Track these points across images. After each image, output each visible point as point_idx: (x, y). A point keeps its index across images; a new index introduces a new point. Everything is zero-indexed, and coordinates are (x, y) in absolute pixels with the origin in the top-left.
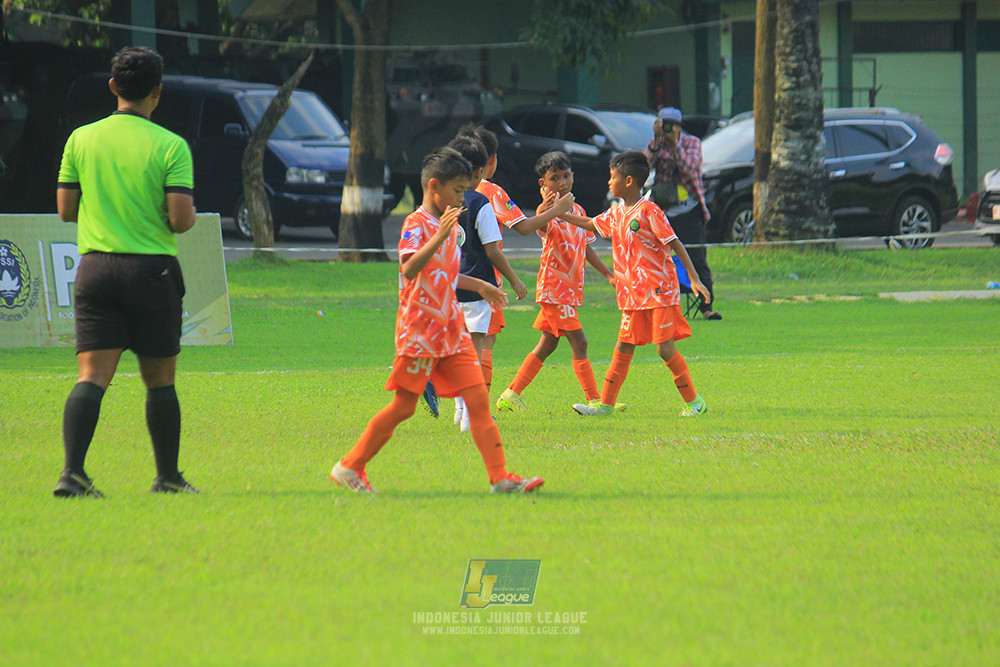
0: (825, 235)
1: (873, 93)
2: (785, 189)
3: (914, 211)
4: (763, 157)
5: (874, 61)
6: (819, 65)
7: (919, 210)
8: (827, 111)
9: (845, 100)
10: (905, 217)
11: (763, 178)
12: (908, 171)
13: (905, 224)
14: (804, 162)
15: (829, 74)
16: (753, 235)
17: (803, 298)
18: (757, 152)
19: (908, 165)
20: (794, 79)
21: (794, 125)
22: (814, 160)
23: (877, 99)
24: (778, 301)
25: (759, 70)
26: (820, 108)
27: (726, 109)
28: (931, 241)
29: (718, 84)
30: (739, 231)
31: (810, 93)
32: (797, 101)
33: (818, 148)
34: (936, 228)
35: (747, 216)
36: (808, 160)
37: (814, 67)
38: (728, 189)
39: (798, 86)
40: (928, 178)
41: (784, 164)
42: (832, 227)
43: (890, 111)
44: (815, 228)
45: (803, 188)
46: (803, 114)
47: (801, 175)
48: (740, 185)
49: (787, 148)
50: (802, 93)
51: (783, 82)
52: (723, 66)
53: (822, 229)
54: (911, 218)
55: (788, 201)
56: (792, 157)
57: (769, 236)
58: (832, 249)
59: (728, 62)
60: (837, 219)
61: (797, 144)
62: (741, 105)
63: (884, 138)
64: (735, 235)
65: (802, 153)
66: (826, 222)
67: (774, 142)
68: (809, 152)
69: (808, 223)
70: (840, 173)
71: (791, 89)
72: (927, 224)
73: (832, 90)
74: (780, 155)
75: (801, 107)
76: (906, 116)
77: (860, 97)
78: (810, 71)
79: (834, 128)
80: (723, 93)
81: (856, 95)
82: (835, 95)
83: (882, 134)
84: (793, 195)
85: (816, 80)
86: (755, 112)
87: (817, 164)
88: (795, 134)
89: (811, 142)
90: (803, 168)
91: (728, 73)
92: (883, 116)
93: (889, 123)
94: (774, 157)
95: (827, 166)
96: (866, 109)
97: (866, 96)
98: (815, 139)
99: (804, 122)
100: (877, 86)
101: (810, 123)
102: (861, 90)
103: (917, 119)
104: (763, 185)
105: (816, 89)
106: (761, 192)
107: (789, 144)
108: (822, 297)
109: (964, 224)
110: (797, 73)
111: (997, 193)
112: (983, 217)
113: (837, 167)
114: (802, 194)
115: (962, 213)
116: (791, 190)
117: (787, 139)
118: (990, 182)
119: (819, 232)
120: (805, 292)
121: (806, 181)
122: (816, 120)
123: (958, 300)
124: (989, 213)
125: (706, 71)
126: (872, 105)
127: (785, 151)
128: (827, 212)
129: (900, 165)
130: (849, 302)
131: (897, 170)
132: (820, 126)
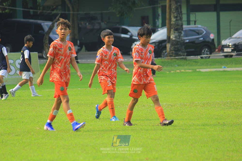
0: (184, 56)
2: (174, 45)
3: (205, 50)
4: (169, 37)
5: (195, 14)
6: (182, 15)
7: (206, 49)
10: (203, 51)
11: (169, 42)
12: (204, 40)
13: (203, 53)
15: (184, 17)
16: (167, 56)
17: (178, 71)
18: (167, 36)
19: (204, 39)
20: (176, 18)
21: (176, 30)
22: (181, 38)
23: (196, 23)
24: (172, 72)
25: (167, 16)
26: (182, 26)
27: (160, 26)
28: (209, 57)
29: (158, 20)
31: (180, 22)
32: (177, 24)
33: (182, 35)
34: (211, 54)
35: (165, 51)
36: (179, 38)
37: (181, 16)
38: (160, 45)
39: (177, 20)
40: (208, 42)
41: (174, 39)
42: (185, 54)
43: (199, 26)
44: (181, 54)
45: (178, 44)
46: (178, 27)
47: (178, 42)
48: (163, 44)
50: (178, 22)
51: (173, 19)
52: (159, 15)
53: (183, 54)
54: (204, 51)
55: (175, 48)
56: (176, 37)
57: (170, 56)
58: (185, 59)
59: (160, 15)
60: (187, 52)
61: (177, 34)
62: (163, 25)
63: (198, 33)
64: (162, 56)
66: (184, 53)
67: (171, 34)
68: (179, 36)
69: (180, 53)
70: (187, 41)
71: (175, 21)
72: (208, 53)
73: (185, 21)
74: (173, 37)
75: (178, 25)
76: (203, 27)
77: (192, 23)
78: (180, 17)
79: (186, 30)
80: (159, 22)
82: (186, 22)
83: (197, 31)
84: (176, 46)
85: (181, 19)
86: (167, 26)
87: (181, 39)
88: (176, 32)
89: (180, 34)
90: (178, 40)
91: (160, 18)
92: (198, 27)
93: (199, 29)
94: (171, 37)
95: (184, 39)
96: (193, 26)
97: (193, 22)
98: (181, 33)
99: (178, 29)
100: (196, 20)
101: (180, 29)
102: (192, 21)
103: (205, 28)
104: (169, 44)
106: (168, 46)
107: (175, 34)
108: (183, 71)
109: (218, 52)
110: (176, 17)
111: (225, 45)
112: (222, 51)
113: (187, 40)
114: (178, 46)
115: (217, 50)
116: (176, 45)
117: (174, 33)
118: (224, 42)
119: (182, 55)
120: (179, 69)
121: (179, 43)
122: (181, 28)
123: (216, 71)
124: (223, 50)
125: (155, 17)
126: (195, 24)
127: (174, 36)
128: (184, 50)
129: (202, 39)
130: (190, 72)
131: (201, 40)
132: (182, 30)
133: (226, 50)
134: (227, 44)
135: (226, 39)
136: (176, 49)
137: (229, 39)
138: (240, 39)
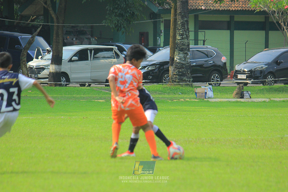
0: (189, 82)
1: (204, 41)
2: (178, 68)
3: (215, 75)
4: (172, 59)
5: (205, 32)
6: (189, 33)
7: (217, 75)
8: (191, 46)
9: (196, 43)
10: (212, 77)
11: (172, 65)
12: (214, 64)
13: (212, 79)
15: (192, 36)
16: (169, 81)
17: (183, 100)
18: (170, 57)
20: (181, 37)
21: (182, 50)
23: (205, 43)
24: (175, 100)
25: (171, 34)
26: (189, 45)
27: (162, 45)
28: (220, 83)
29: (160, 38)
30: (165, 80)
32: (182, 43)
33: (188, 57)
34: (221, 80)
35: (167, 75)
36: (185, 60)
37: (187, 33)
38: (162, 68)
39: (182, 39)
40: (219, 66)
41: (178, 61)
42: (191, 80)
43: (209, 47)
45: (183, 68)
46: (184, 47)
47: (182, 64)
48: (165, 67)
50: (183, 41)
51: (178, 37)
52: (161, 32)
53: (189, 80)
54: (214, 77)
55: (179, 72)
56: (180, 59)
57: (173, 81)
58: (192, 86)
59: (163, 31)
60: (193, 77)
61: (182, 55)
62: (166, 44)
63: (207, 54)
64: (164, 81)
65: (183, 58)
66: (190, 78)
67: (175, 55)
68: (185, 58)
69: (185, 78)
70: (194, 64)
71: (180, 39)
72: (219, 79)
75: (183, 45)
76: (213, 48)
77: (201, 43)
78: (186, 34)
79: (193, 51)
80: (161, 40)
81: (199, 41)
82: (193, 41)
84: (180, 70)
85: (187, 37)
86: (170, 46)
87: (187, 61)
88: (181, 53)
89: (186, 55)
90: (183, 62)
91: (163, 34)
92: (207, 48)
93: (208, 50)
94: (175, 59)
95: (190, 62)
96: (202, 46)
97: (202, 41)
99: (184, 49)
100: (205, 39)
101: (186, 49)
103: (216, 49)
104: (172, 67)
105: (187, 40)
106: (171, 69)
108: (188, 100)
109: (230, 79)
110: (182, 35)
111: (239, 71)
112: (235, 78)
113: (193, 62)
114: (183, 70)
115: (229, 76)
116: (180, 68)
117: (179, 54)
118: (237, 68)
119: (187, 81)
120: (183, 98)
121: (184, 66)
123: (227, 101)
124: (237, 77)
125: (156, 34)
126: (204, 45)
127: (178, 57)
130: (196, 101)
131: (211, 63)
132: (189, 50)
134: (241, 70)
135: (240, 64)
137: (244, 64)
138: (257, 64)
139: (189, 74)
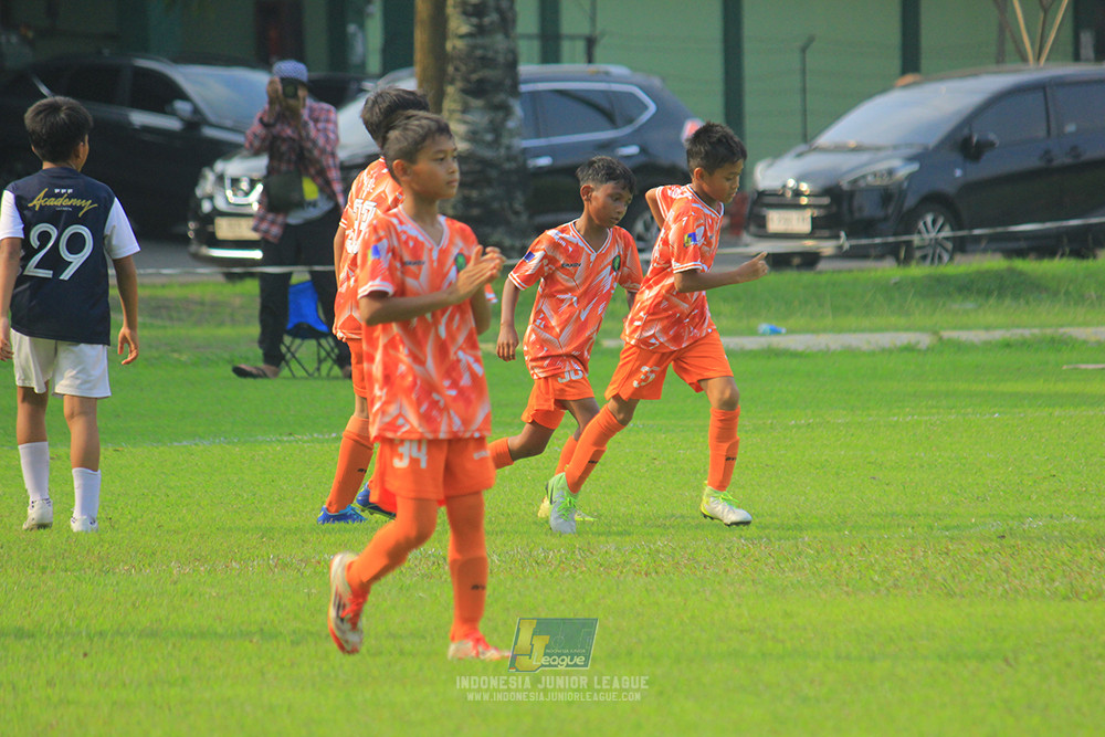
1: (591, 43)
8: (525, 69)
9: (551, 51)
10: (639, 227)
12: (643, 159)
14: (490, 145)
15: (527, 14)
19: (643, 150)
20: (475, 20)
21: (477, 90)
22: (505, 141)
23: (598, 51)
25: (422, 6)
26: (513, 64)
27: (374, 64)
29: (362, 26)
31: (499, 41)
32: (479, 53)
33: (511, 124)
36: (496, 143)
39: (480, 31)
40: (672, 170)
43: (616, 70)
45: (489, 182)
46: (488, 73)
47: (486, 163)
49: (465, 122)
50: (487, 41)
51: (458, 25)
53: (518, 245)
56: (473, 137)
61: (480, 118)
62: (396, 59)
63: (607, 109)
65: (487, 131)
66: (524, 234)
68: (497, 129)
69: (497, 235)
70: (544, 161)
71: (470, 35)
73: (531, 37)
75: (485, 62)
76: (640, 78)
77: (571, 49)
78: (498, 9)
79: (534, 95)
80: (369, 40)
81: (565, 45)
82: (537, 46)
83: (604, 103)
84: (476, 194)
85: (507, 23)
86: (417, 69)
87: (509, 148)
88: (477, 103)
89: (501, 115)
90: (488, 154)
91: (376, 9)
92: (607, 77)
93: (615, 87)
95: (525, 151)
96: (581, 67)
97: (581, 47)
98: (506, 109)
99: (490, 84)
100: (597, 33)
101: (498, 86)
102: (573, 37)
103: (656, 82)
105: (507, 35)
107: (469, 117)
110: (479, 11)
111: (773, 194)
112: (753, 228)
113: (539, 153)
114: (488, 192)
117: (466, 110)
118: (764, 177)
121: (493, 174)
122: (508, 82)
124: (761, 222)
125: (343, 6)
126: (590, 61)
127: (461, 129)
128: (524, 218)
129: (633, 150)
131: (629, 157)
132: (514, 91)
133: (777, 221)
134: (785, 186)
135: (776, 154)
136: (475, 212)
137: (800, 155)
138: (864, 157)
139: (517, 213)
